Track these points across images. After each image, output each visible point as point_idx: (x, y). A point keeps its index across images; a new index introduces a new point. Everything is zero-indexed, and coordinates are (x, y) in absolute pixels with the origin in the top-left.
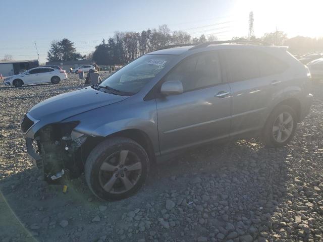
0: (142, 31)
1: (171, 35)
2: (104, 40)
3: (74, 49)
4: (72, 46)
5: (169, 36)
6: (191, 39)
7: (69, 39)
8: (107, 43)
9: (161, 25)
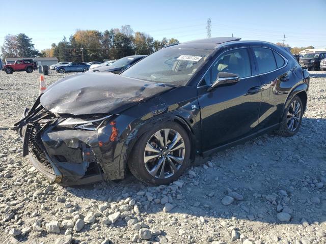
0: (105, 30)
1: (134, 36)
2: (65, 38)
3: (33, 45)
4: (30, 43)
5: (132, 37)
6: (154, 41)
7: (26, 35)
8: (68, 41)
9: (124, 25)
